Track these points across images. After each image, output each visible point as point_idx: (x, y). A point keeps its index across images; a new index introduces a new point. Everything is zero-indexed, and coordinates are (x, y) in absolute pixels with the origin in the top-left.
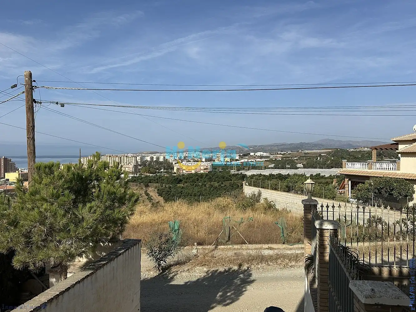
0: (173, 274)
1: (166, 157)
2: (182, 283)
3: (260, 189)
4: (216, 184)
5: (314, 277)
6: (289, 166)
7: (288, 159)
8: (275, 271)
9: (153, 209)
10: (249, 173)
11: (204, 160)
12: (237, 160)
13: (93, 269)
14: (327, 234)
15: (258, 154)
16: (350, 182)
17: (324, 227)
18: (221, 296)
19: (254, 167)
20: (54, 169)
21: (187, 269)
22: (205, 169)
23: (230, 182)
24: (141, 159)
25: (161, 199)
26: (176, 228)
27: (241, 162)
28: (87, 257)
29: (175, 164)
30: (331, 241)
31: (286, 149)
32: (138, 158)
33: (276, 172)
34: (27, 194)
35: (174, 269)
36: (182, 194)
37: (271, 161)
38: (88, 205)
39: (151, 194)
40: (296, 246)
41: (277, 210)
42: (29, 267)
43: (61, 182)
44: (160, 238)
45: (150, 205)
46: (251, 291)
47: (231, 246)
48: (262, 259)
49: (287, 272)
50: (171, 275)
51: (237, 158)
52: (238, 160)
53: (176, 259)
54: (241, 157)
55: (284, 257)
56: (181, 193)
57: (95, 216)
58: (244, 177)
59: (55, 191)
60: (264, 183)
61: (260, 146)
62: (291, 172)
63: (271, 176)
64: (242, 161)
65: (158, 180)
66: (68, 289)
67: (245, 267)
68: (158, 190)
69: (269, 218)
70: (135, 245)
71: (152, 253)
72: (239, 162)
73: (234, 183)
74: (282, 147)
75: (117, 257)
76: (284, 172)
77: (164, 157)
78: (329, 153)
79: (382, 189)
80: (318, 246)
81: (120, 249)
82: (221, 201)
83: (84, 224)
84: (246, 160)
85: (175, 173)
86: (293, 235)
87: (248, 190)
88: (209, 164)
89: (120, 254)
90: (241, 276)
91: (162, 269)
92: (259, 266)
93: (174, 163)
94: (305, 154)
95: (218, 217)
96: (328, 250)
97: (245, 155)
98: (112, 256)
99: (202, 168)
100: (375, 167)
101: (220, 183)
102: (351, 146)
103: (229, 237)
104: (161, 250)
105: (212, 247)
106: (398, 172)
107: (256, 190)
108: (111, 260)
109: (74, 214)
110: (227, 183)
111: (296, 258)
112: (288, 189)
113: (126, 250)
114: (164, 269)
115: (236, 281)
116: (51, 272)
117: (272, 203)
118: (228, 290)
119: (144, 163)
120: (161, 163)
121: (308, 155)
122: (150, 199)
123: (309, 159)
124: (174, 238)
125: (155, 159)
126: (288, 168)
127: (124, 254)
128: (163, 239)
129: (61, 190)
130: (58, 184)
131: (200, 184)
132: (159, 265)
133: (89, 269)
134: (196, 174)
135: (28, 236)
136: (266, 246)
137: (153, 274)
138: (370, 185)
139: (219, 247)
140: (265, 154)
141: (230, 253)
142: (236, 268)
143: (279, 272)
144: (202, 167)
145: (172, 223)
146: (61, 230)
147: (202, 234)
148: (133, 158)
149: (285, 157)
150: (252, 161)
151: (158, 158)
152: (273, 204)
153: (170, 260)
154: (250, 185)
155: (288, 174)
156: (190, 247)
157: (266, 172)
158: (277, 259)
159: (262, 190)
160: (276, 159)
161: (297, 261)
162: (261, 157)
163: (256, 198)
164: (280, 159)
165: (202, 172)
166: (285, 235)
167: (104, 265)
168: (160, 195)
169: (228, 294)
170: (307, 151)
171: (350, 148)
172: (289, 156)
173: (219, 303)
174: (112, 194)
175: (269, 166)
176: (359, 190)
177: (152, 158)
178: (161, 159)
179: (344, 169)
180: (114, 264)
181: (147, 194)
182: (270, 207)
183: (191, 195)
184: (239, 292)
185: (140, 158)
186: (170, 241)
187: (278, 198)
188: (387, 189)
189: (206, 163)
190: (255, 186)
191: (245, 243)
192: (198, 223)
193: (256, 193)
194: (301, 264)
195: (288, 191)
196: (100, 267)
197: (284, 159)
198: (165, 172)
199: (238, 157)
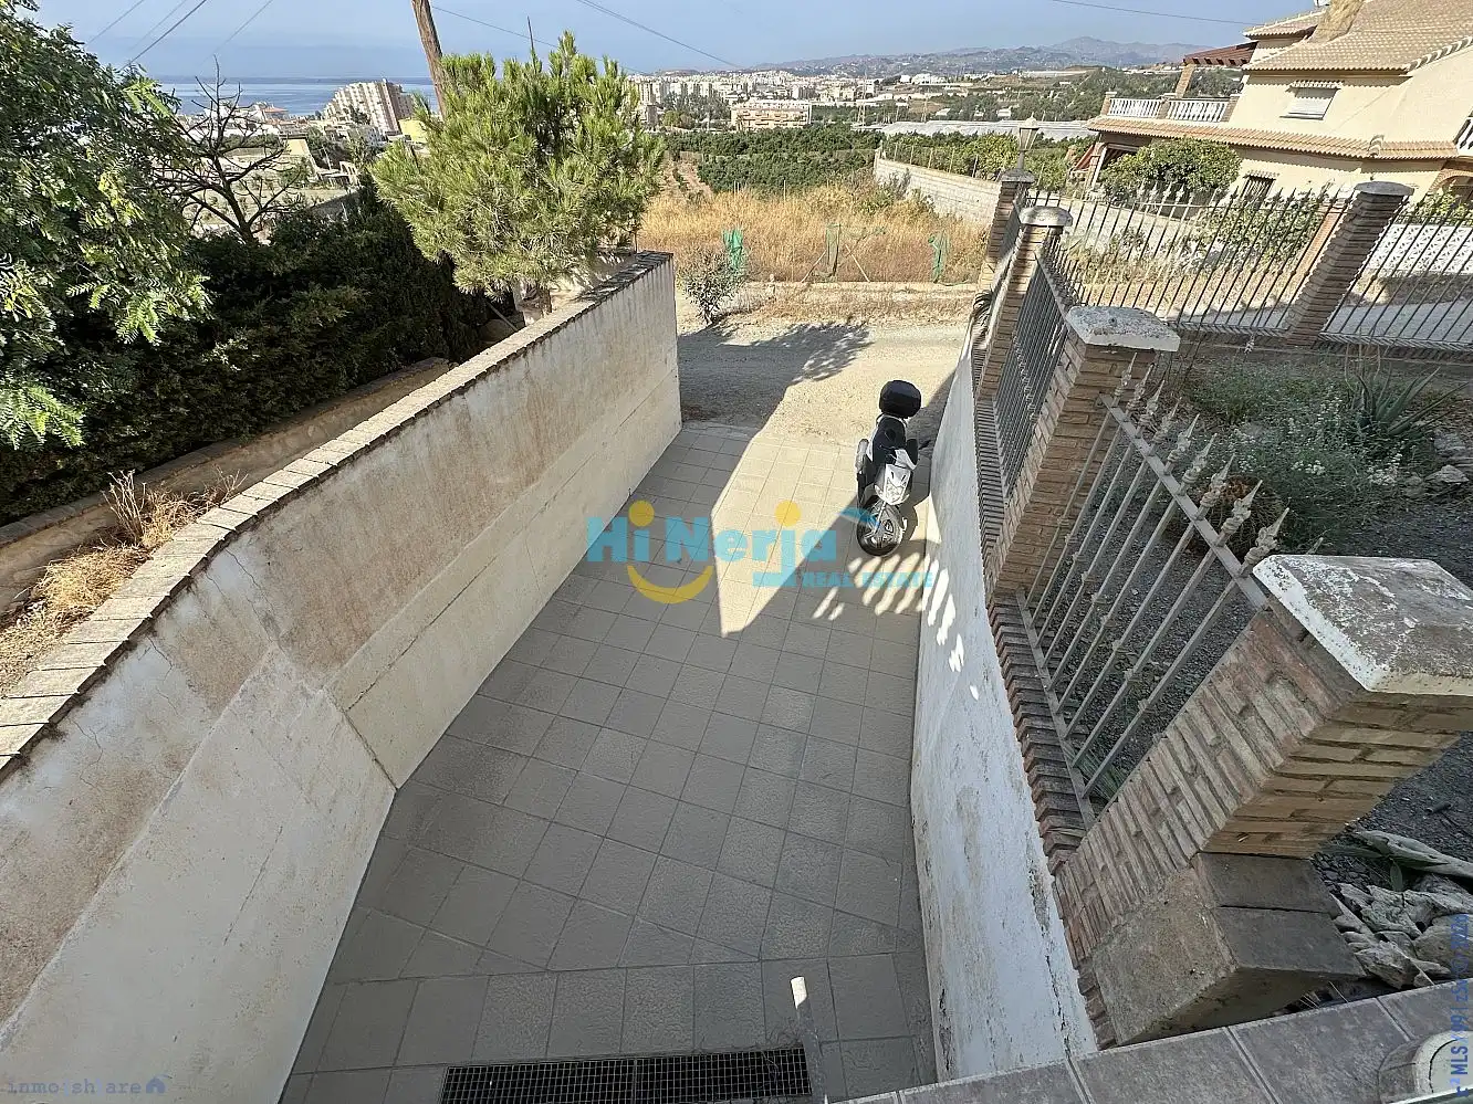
0: (731, 328)
1: (717, 86)
2: (746, 344)
3: (910, 166)
4: (818, 157)
5: (986, 330)
6: (981, 114)
7: (983, 93)
8: (911, 329)
9: (692, 207)
10: (890, 131)
11: (795, 94)
12: (869, 96)
13: (594, 299)
14: (1039, 237)
15: (919, 79)
16: (1105, 149)
17: (1037, 222)
18: (811, 366)
19: (905, 116)
20: (484, 71)
21: (755, 320)
22: (797, 119)
23: (848, 151)
24: (662, 89)
25: (707, 189)
26: (736, 245)
27: (877, 102)
28: (581, 282)
29: (734, 103)
30: (1044, 251)
31: (986, 66)
32: (656, 86)
33: (948, 128)
34: (443, 135)
35: (731, 320)
36: (746, 177)
37: (945, 100)
38: (567, 163)
39: (685, 177)
40: (959, 287)
41: (936, 217)
42: (483, 291)
43: (503, 108)
44: (708, 260)
45: (684, 201)
46: (861, 360)
47: (836, 285)
48: (891, 307)
49: (932, 332)
50: (727, 330)
51: (870, 90)
52: (872, 96)
53: (735, 304)
54: (880, 87)
55: (931, 304)
56: (746, 175)
57: (583, 190)
58: (877, 139)
59: (497, 129)
60: (920, 152)
61: (925, 56)
62: (982, 128)
63: (939, 137)
64: (881, 98)
65: (698, 143)
66: (557, 330)
67: (858, 321)
68: (700, 168)
69: (917, 233)
70: (663, 262)
71: (693, 288)
72: (871, 102)
73: (856, 153)
74: (976, 61)
75: (633, 281)
76: (966, 129)
77: (711, 86)
78: (1076, 80)
79: (1168, 167)
80: (1011, 265)
81: (637, 269)
82: (826, 193)
83: (566, 203)
84: (889, 96)
85: (734, 128)
86: (956, 268)
87: (886, 169)
88: (808, 104)
89: (638, 277)
90: (850, 335)
91: (712, 319)
92: (884, 320)
93: (730, 103)
94: (1025, 80)
95: (816, 228)
96: (1031, 271)
97: (888, 83)
98: (623, 280)
99: (791, 115)
100: (1174, 113)
101: (827, 153)
102: (1133, 59)
103: (835, 267)
104: (709, 285)
105: (801, 285)
106: (1222, 125)
107: (900, 169)
108: (623, 286)
109: (543, 184)
110: (841, 155)
111: (954, 308)
112: (970, 169)
113: (648, 270)
114: (715, 320)
115: (838, 343)
116: (524, 306)
117: (928, 199)
118: (824, 357)
119: (668, 101)
120: (704, 101)
121: (1030, 84)
122: (683, 187)
123: (1029, 94)
124: (734, 263)
125: (690, 91)
126: (978, 119)
127: (645, 277)
128: (713, 265)
129: (508, 126)
130: (498, 111)
131: (785, 156)
132: (707, 311)
133: (589, 299)
134: (778, 131)
135: (467, 227)
136: (902, 286)
137: (698, 326)
138: (1147, 159)
139: (814, 286)
140: (934, 80)
141: (834, 298)
142: (842, 322)
143: (917, 332)
144: (791, 113)
145: (728, 235)
146: (523, 217)
147: (783, 261)
148: (645, 86)
149: (976, 90)
150: (901, 98)
151: (697, 88)
152: (931, 202)
153: (725, 304)
154: (889, 157)
155: (975, 135)
156: (761, 284)
157: (928, 129)
158: (918, 308)
159: (913, 169)
160: (955, 95)
161: (953, 313)
162: (925, 88)
163: (897, 189)
164: (966, 95)
165: (790, 125)
166: (942, 266)
167: (612, 293)
168: (704, 180)
169: (825, 363)
170: (1029, 74)
171: (1130, 67)
172: (986, 86)
173: (807, 376)
174: (610, 142)
175: (938, 113)
176: (1117, 170)
177: (684, 87)
178: (704, 93)
179: (1104, 117)
180: (628, 293)
181: (679, 178)
182: (923, 208)
183: (765, 182)
184: (842, 361)
185: (658, 87)
186: (724, 269)
187: (942, 190)
188: (1180, 168)
189: (802, 102)
190: (900, 159)
191: (863, 280)
192: (776, 241)
193: (900, 178)
194: (961, 317)
195: (969, 173)
196: (605, 298)
197: (975, 93)
198: (714, 126)
199: (872, 87)
